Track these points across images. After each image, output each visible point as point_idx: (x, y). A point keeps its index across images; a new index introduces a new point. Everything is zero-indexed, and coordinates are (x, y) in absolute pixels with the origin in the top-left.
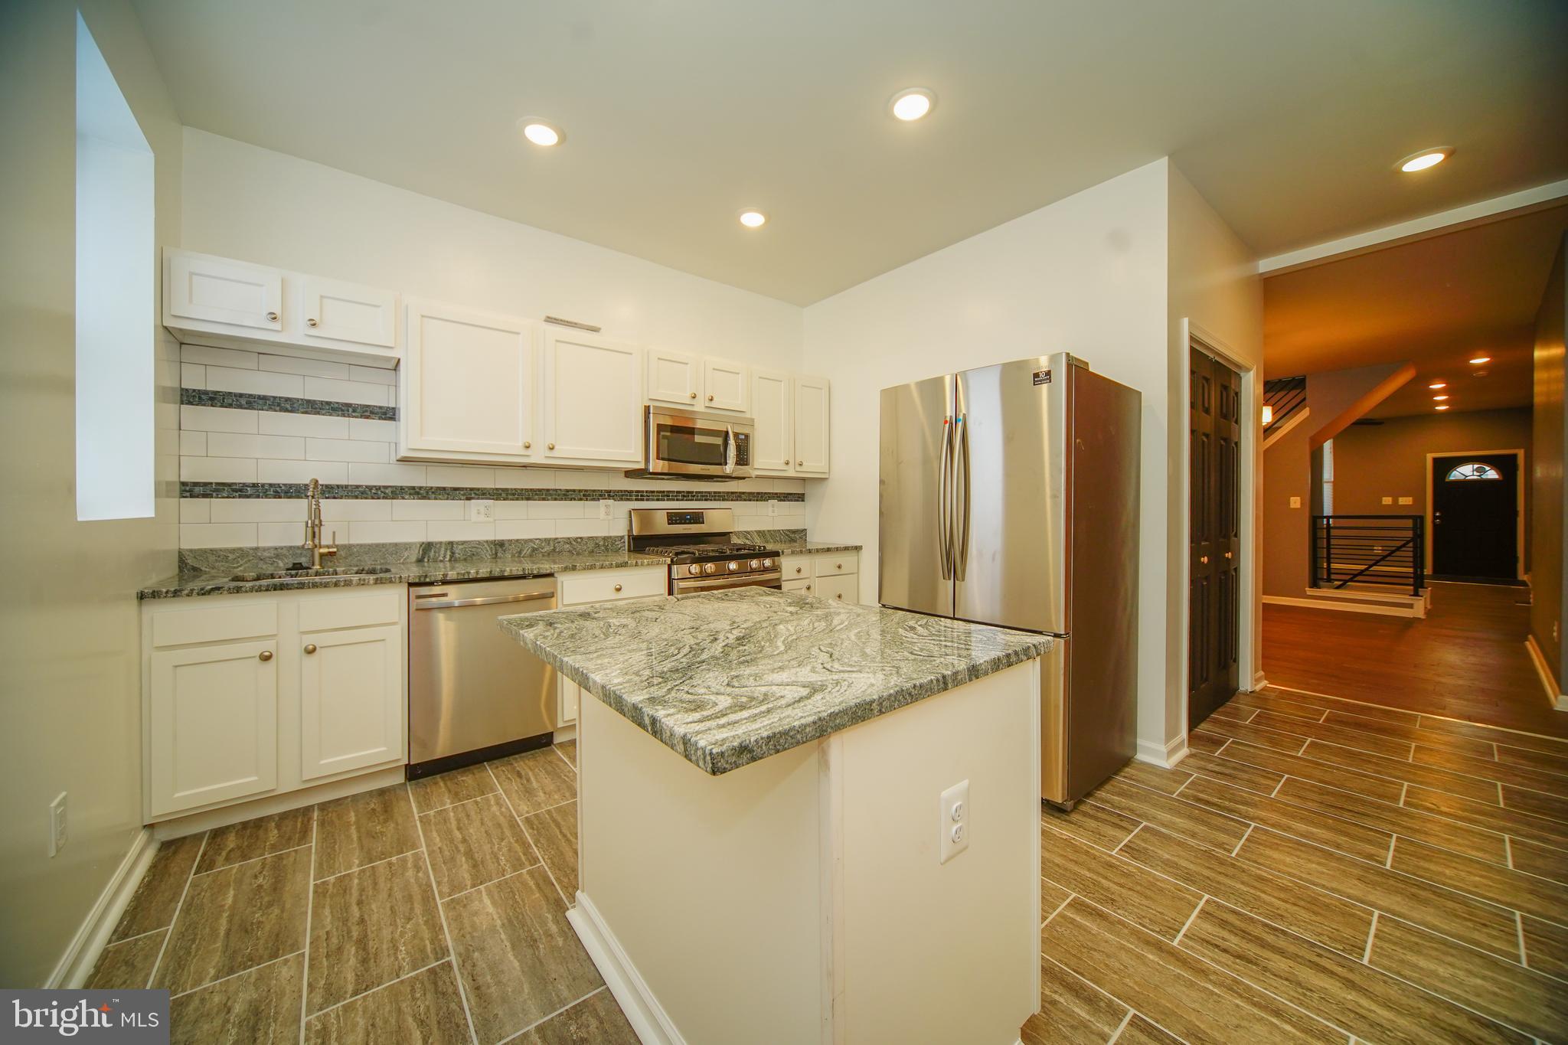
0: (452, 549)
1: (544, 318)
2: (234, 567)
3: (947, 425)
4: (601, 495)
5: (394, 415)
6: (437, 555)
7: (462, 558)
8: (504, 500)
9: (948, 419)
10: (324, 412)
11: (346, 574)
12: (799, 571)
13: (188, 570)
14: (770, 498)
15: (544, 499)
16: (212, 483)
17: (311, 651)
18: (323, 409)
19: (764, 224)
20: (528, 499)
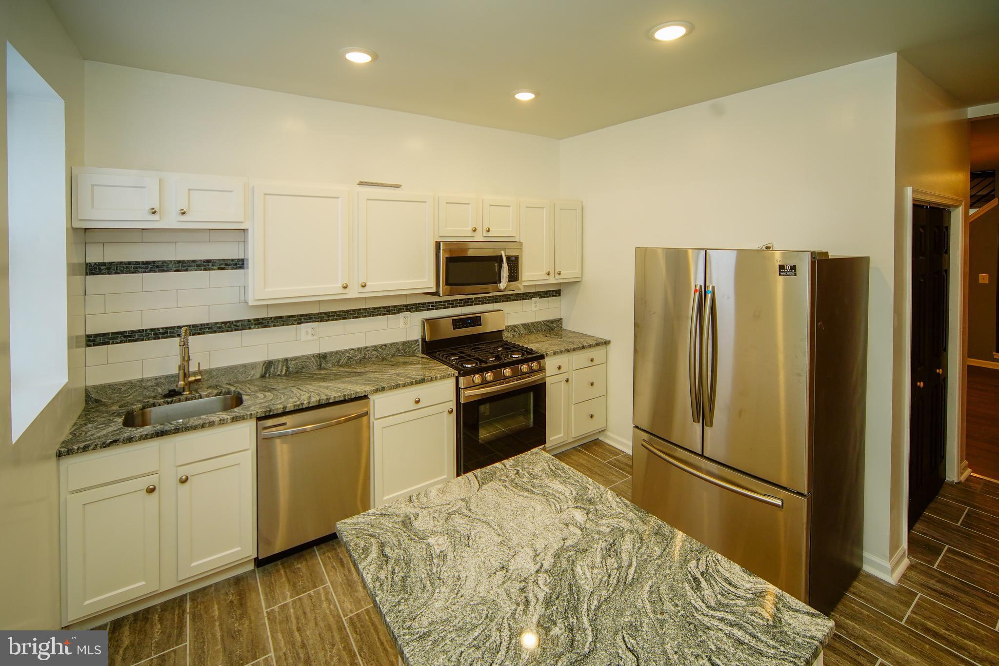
0: (287, 365)
1: (358, 182)
2: (126, 397)
3: (697, 294)
4: (400, 309)
5: (243, 264)
6: (276, 370)
7: (294, 371)
8: (327, 321)
9: (698, 288)
10: (190, 268)
11: (209, 397)
12: (559, 368)
13: (92, 403)
14: (533, 297)
15: (357, 317)
16: (109, 333)
17: (184, 481)
18: (190, 266)
19: (534, 98)
20: (345, 318)
